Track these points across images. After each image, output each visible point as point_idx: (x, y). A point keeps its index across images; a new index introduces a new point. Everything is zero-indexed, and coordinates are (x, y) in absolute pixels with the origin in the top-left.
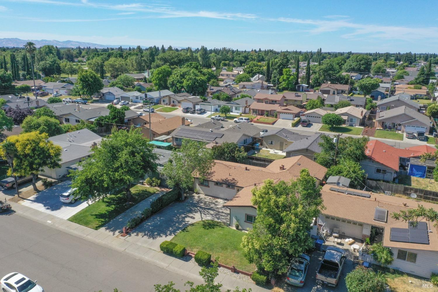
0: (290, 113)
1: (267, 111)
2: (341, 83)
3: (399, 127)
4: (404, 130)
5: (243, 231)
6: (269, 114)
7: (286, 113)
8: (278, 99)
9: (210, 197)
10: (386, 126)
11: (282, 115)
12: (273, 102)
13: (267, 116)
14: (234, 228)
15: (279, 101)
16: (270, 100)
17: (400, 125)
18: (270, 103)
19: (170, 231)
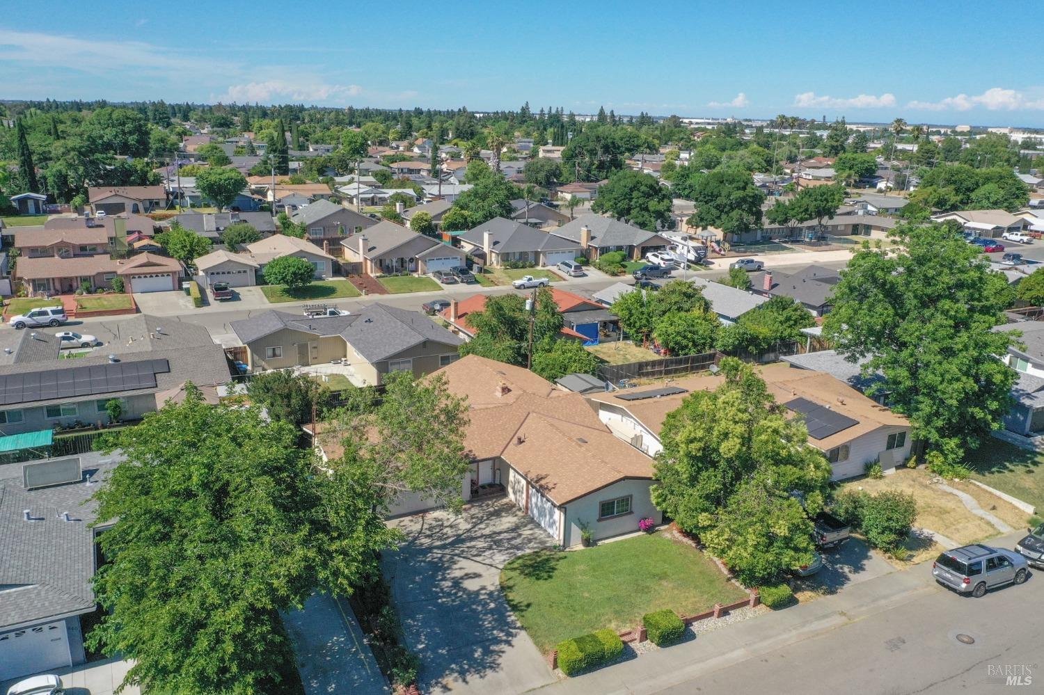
0: (163, 274)
1: (85, 279)
4: (425, 268)
5: (600, 543)
6: (96, 285)
7: (145, 275)
8: (98, 241)
9: (410, 518)
10: (388, 267)
11: (136, 283)
12: (84, 251)
13: (89, 292)
14: (580, 547)
15: (102, 244)
16: (74, 246)
17: (412, 260)
18: (75, 256)
19: (494, 628)
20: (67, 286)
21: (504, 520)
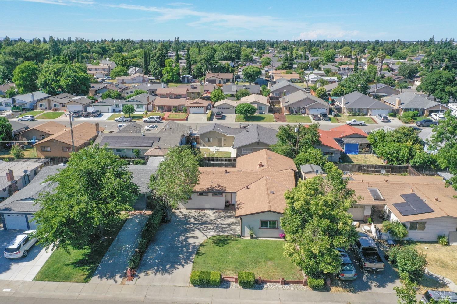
0: (200, 107)
1: (174, 107)
2: (223, 72)
3: (303, 111)
4: (309, 112)
5: (259, 239)
6: (178, 109)
7: (195, 107)
8: (183, 93)
9: (195, 210)
10: (292, 111)
11: (191, 110)
12: (178, 96)
13: (176, 112)
14: (249, 238)
15: (184, 94)
16: (174, 94)
17: (304, 108)
18: (175, 98)
19: (182, 259)
20: (169, 109)
21: (230, 220)
